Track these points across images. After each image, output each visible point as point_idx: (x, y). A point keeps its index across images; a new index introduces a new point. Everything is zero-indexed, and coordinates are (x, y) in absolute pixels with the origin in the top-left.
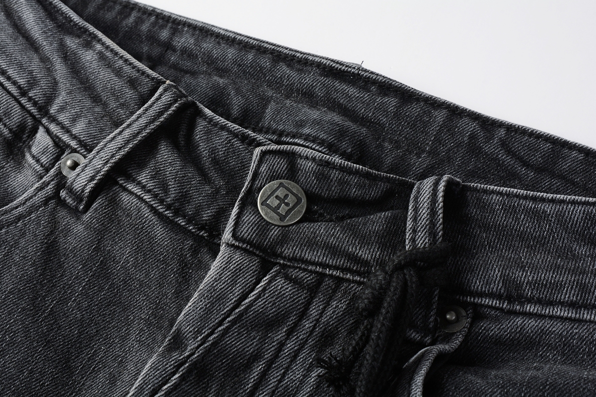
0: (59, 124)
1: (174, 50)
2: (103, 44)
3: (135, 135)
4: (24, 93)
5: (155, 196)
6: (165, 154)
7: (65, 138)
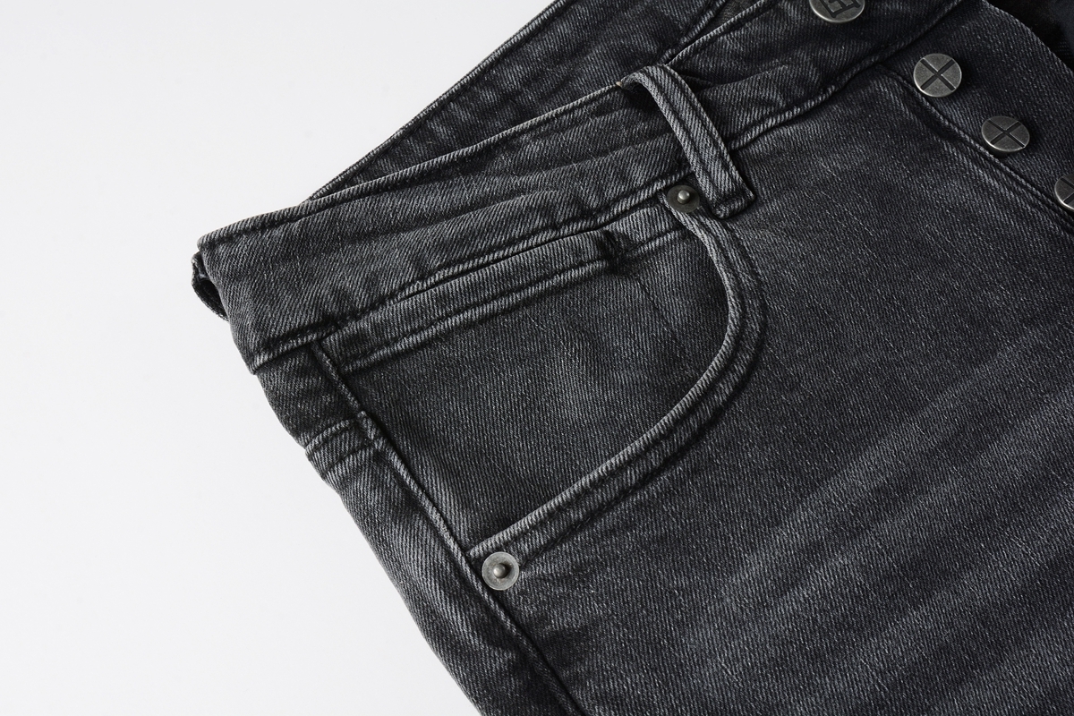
0: (617, 200)
1: (519, 93)
2: (523, 132)
3: (694, 108)
4: (555, 227)
5: (771, 115)
7: (643, 195)
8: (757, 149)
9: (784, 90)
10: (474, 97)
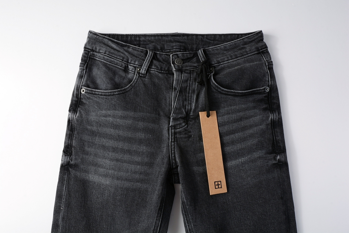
0: (132, 64)
1: (141, 41)
2: (132, 46)
3: (149, 61)
4: (123, 60)
5: (157, 69)
6: (155, 62)
7: (135, 66)
8: (152, 72)
9: (161, 68)
10: (136, 37)
